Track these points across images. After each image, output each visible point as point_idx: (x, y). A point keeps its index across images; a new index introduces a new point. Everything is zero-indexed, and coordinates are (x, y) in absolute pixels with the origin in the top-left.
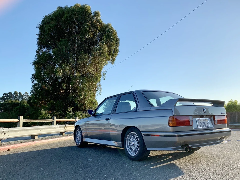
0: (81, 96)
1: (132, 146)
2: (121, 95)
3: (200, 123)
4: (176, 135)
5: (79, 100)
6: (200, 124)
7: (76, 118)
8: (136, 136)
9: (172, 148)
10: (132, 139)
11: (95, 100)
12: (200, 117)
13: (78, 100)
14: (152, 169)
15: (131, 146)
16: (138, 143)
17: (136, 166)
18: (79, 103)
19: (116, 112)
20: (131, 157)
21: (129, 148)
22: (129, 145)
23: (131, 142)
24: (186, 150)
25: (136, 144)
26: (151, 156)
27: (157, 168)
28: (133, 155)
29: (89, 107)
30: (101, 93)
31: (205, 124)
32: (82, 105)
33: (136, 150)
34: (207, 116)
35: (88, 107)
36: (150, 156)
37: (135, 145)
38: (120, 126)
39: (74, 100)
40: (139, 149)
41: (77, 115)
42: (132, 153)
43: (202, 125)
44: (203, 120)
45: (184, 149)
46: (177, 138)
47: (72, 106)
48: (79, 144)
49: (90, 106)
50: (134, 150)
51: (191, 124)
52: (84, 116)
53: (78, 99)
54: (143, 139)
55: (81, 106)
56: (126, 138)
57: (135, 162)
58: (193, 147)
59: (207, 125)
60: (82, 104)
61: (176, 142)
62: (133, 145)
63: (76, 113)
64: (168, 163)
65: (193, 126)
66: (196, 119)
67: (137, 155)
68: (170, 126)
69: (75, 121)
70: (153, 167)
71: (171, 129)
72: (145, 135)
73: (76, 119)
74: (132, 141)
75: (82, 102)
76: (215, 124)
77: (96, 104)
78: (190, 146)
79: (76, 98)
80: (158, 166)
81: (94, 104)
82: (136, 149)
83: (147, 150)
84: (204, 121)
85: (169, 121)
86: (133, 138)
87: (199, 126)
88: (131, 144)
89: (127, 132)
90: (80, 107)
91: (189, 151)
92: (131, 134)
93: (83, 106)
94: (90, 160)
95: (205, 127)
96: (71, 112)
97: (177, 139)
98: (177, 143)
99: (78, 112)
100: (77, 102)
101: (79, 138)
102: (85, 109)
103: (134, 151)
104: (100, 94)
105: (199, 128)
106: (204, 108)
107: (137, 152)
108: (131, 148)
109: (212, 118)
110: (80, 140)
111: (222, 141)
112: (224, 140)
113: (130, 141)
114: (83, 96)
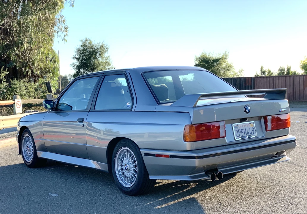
0: (22, 44)
1: (126, 171)
2: (105, 76)
3: (239, 131)
4: (195, 155)
5: (17, 52)
6: (239, 133)
7: (16, 98)
8: (132, 154)
9: (190, 176)
10: (124, 159)
11: (53, 51)
12: (239, 120)
13: (16, 54)
14: (157, 209)
15: (124, 171)
16: (136, 166)
17: (132, 205)
18: (19, 59)
19: (96, 108)
20: (124, 189)
21: (121, 173)
22: (120, 168)
23: (123, 164)
24: (213, 178)
25: (131, 167)
26: (160, 184)
27: (166, 207)
28: (128, 185)
29: (41, 68)
30: (66, 38)
31: (249, 131)
32: (25, 64)
33: (132, 178)
34: (252, 119)
35: (39, 69)
36: (158, 185)
37: (129, 170)
38: (104, 131)
39: (6, 53)
40: (136, 176)
41: (17, 88)
42: (126, 182)
43: (243, 133)
44: (245, 125)
45: (209, 177)
46: (196, 160)
47: (4, 70)
48: (29, 161)
49: (42, 65)
50: (129, 177)
51: (222, 134)
52: (31, 88)
53: (14, 50)
54: (143, 160)
55: (23, 67)
56: (115, 157)
57: (130, 197)
58: (224, 171)
59: (251, 133)
60: (26, 61)
61: (195, 167)
62: (127, 168)
63: (14, 84)
64: (185, 198)
65: (225, 138)
66: (232, 125)
67: (133, 187)
68: (185, 141)
69: (14, 103)
70: (159, 205)
71: (188, 146)
72: (146, 154)
73: (16, 100)
74: (125, 162)
75: (24, 57)
76: (266, 130)
77: (55, 61)
78: (219, 170)
79: (10, 48)
80: (167, 205)
81: (51, 61)
82: (132, 176)
83: (150, 178)
84: (246, 128)
85: (184, 132)
86: (126, 157)
87: (237, 137)
88: (123, 168)
89: (116, 147)
90: (21, 68)
91: (218, 179)
92: (124, 150)
93: (26, 66)
94: (53, 195)
95: (247, 137)
96: (4, 82)
97: (197, 163)
98: (197, 168)
99: (17, 81)
100: (13, 57)
101: (30, 150)
102: (32, 72)
103: (130, 179)
104: (66, 40)
105: (236, 139)
106: (246, 106)
107: (135, 181)
108: (123, 173)
109: (262, 120)
110: (31, 153)
111: (279, 157)
112: (285, 155)
113: (122, 162)
114: (25, 45)
